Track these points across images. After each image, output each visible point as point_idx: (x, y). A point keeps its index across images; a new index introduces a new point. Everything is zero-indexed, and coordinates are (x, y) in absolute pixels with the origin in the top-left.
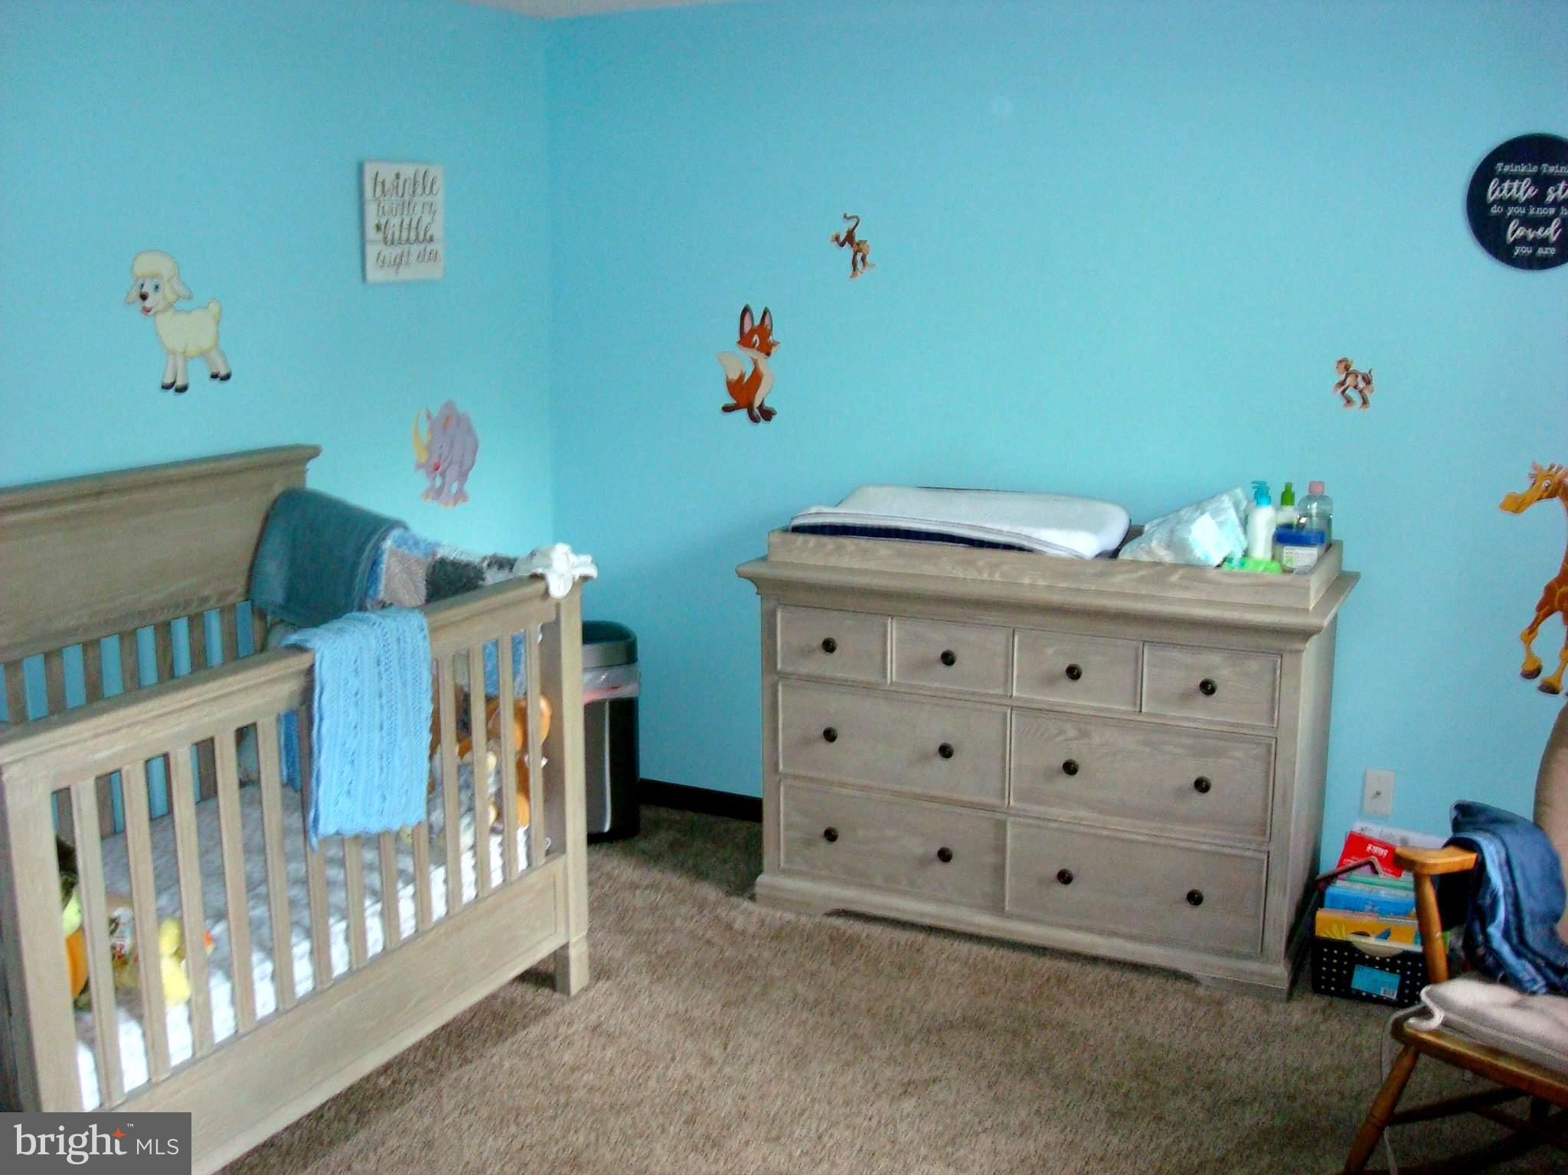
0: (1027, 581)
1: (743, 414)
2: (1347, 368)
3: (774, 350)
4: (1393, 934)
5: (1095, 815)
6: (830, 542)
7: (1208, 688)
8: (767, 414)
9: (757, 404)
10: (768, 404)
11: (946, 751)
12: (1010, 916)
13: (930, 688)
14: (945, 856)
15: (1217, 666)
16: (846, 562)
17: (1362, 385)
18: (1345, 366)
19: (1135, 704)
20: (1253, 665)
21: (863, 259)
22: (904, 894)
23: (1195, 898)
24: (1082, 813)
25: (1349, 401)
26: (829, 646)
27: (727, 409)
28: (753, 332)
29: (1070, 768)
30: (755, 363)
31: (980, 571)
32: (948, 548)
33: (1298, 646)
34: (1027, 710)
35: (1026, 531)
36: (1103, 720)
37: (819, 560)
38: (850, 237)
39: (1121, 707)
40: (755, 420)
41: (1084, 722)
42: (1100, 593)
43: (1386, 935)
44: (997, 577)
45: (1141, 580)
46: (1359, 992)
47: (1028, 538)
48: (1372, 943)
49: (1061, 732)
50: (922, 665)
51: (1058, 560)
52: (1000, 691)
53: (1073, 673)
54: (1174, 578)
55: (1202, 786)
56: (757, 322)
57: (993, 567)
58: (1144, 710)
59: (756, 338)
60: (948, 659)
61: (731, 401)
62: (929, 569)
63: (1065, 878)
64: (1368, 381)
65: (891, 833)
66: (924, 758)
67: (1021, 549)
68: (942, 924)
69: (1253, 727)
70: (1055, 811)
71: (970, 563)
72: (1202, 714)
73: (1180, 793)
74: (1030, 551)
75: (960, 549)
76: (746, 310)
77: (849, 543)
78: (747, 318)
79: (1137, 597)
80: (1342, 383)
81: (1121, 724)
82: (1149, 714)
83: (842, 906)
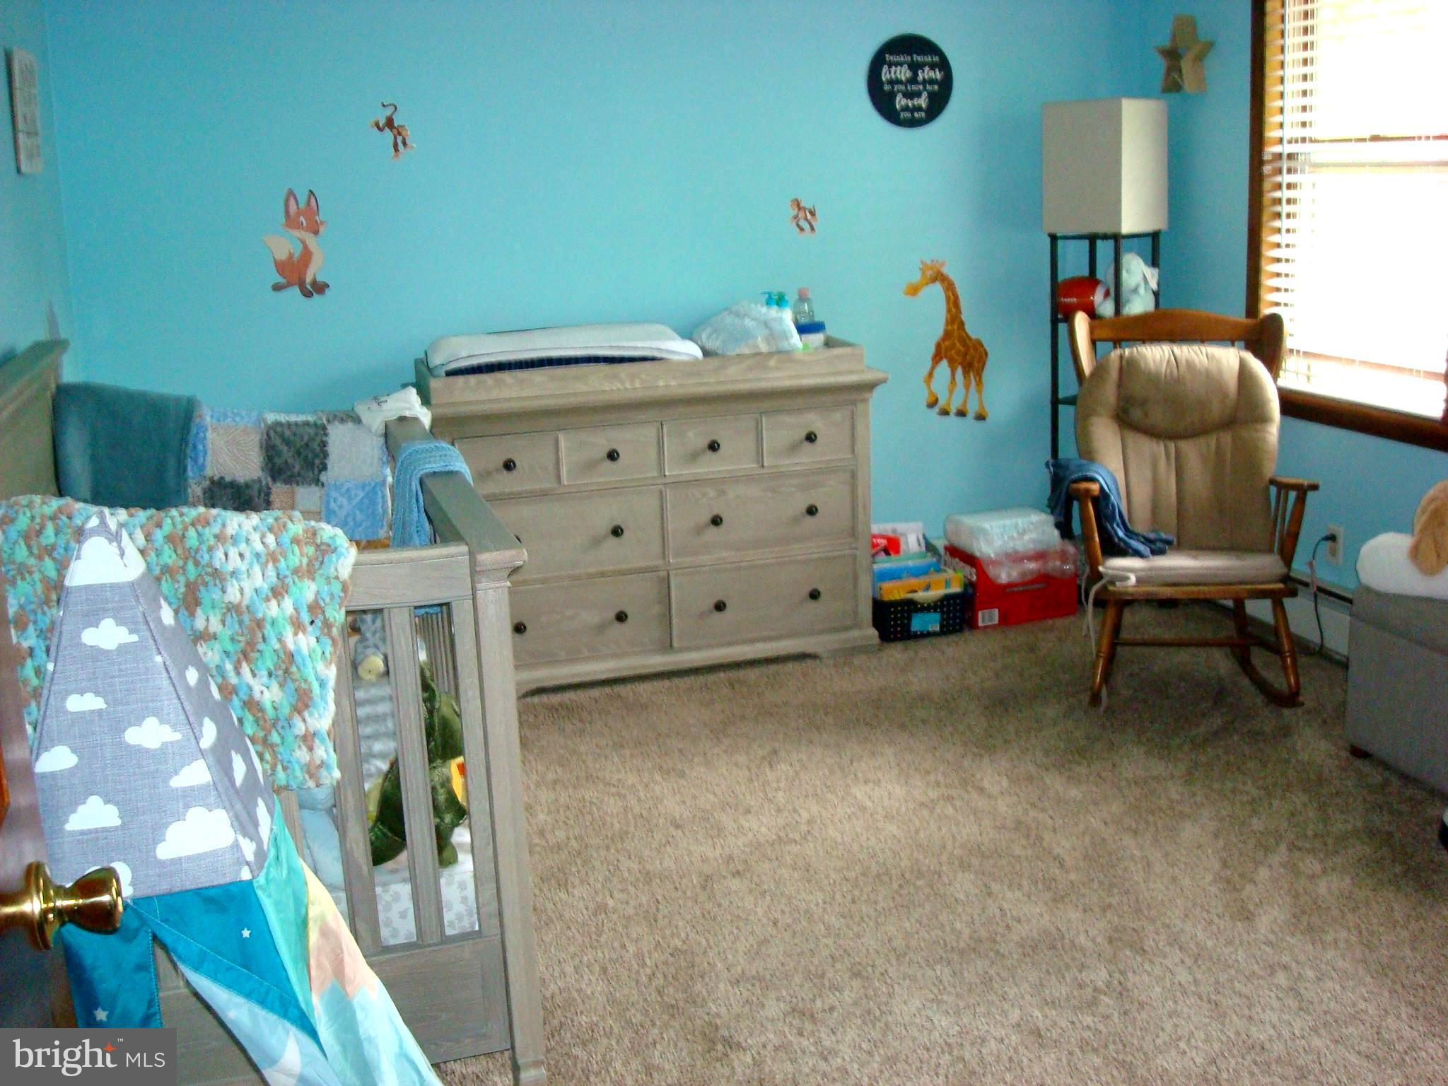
0: (661, 383)
1: (296, 291)
2: (798, 205)
3: (322, 229)
4: (933, 586)
5: (733, 553)
6: (488, 378)
7: (811, 438)
8: (320, 288)
9: (309, 279)
10: (320, 279)
11: (617, 532)
12: (682, 650)
13: (598, 483)
14: (621, 617)
15: (814, 421)
16: (505, 393)
17: (809, 216)
18: (798, 204)
19: (758, 462)
20: (837, 416)
21: (404, 144)
22: (586, 659)
23: (814, 595)
24: (724, 554)
25: (802, 229)
26: (509, 465)
27: (277, 288)
28: (299, 214)
29: (716, 521)
30: (304, 243)
31: (622, 382)
32: (592, 367)
33: (867, 395)
34: (677, 484)
35: (655, 344)
36: (735, 479)
37: (483, 396)
38: (390, 123)
39: (749, 465)
40: (307, 294)
41: (719, 483)
42: (720, 383)
43: (928, 588)
44: (637, 385)
45: (750, 369)
46: (915, 632)
47: (659, 350)
48: (921, 596)
49: (704, 495)
50: (590, 466)
51: (684, 364)
52: (655, 474)
53: (714, 447)
54: (772, 363)
55: (812, 511)
56: (302, 204)
57: (632, 377)
58: (765, 464)
59: (302, 219)
60: (612, 456)
61: (281, 280)
62: (581, 387)
63: (720, 607)
64: (813, 213)
65: (569, 613)
66: (596, 542)
67: (653, 359)
68: (625, 673)
69: (841, 460)
70: (704, 559)
71: (615, 377)
72: (808, 457)
73: (796, 520)
74: (661, 359)
75: (603, 367)
76: (291, 194)
77: (506, 376)
78: (292, 201)
79: (746, 381)
80: (796, 217)
81: (749, 479)
82: (769, 467)
83: (534, 686)
